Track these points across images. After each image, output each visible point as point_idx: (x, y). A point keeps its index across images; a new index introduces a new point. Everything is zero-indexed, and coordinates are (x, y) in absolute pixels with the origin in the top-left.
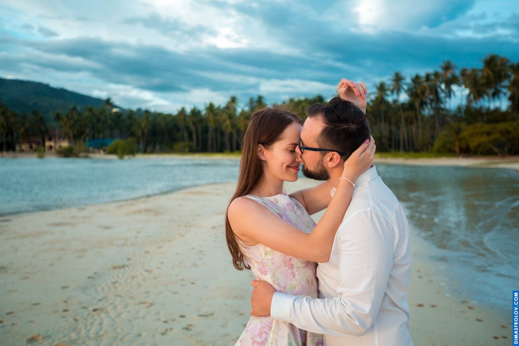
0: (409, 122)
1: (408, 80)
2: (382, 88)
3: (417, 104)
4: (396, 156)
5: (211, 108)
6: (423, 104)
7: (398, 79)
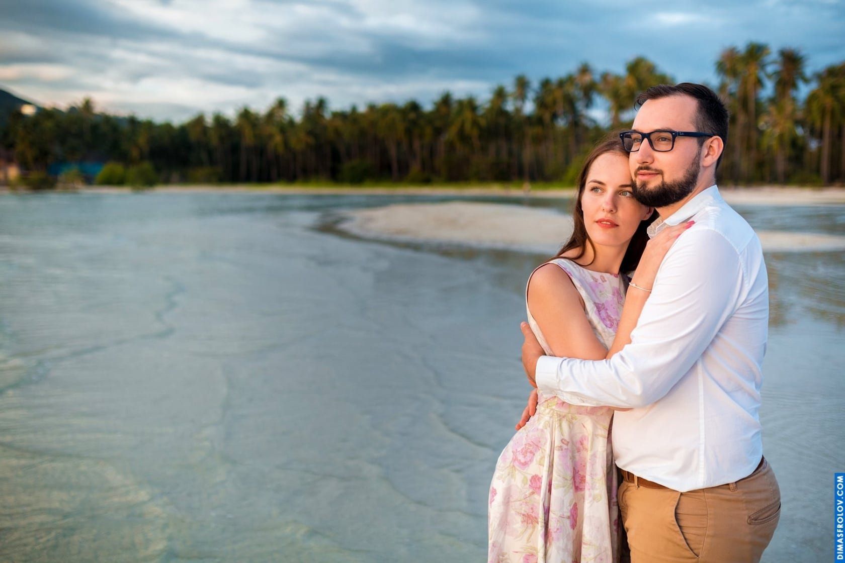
0: (538, 140)
1: (535, 84)
2: (500, 94)
3: (547, 116)
4: (520, 186)
5: (246, 115)
6: (554, 116)
7: (522, 84)
